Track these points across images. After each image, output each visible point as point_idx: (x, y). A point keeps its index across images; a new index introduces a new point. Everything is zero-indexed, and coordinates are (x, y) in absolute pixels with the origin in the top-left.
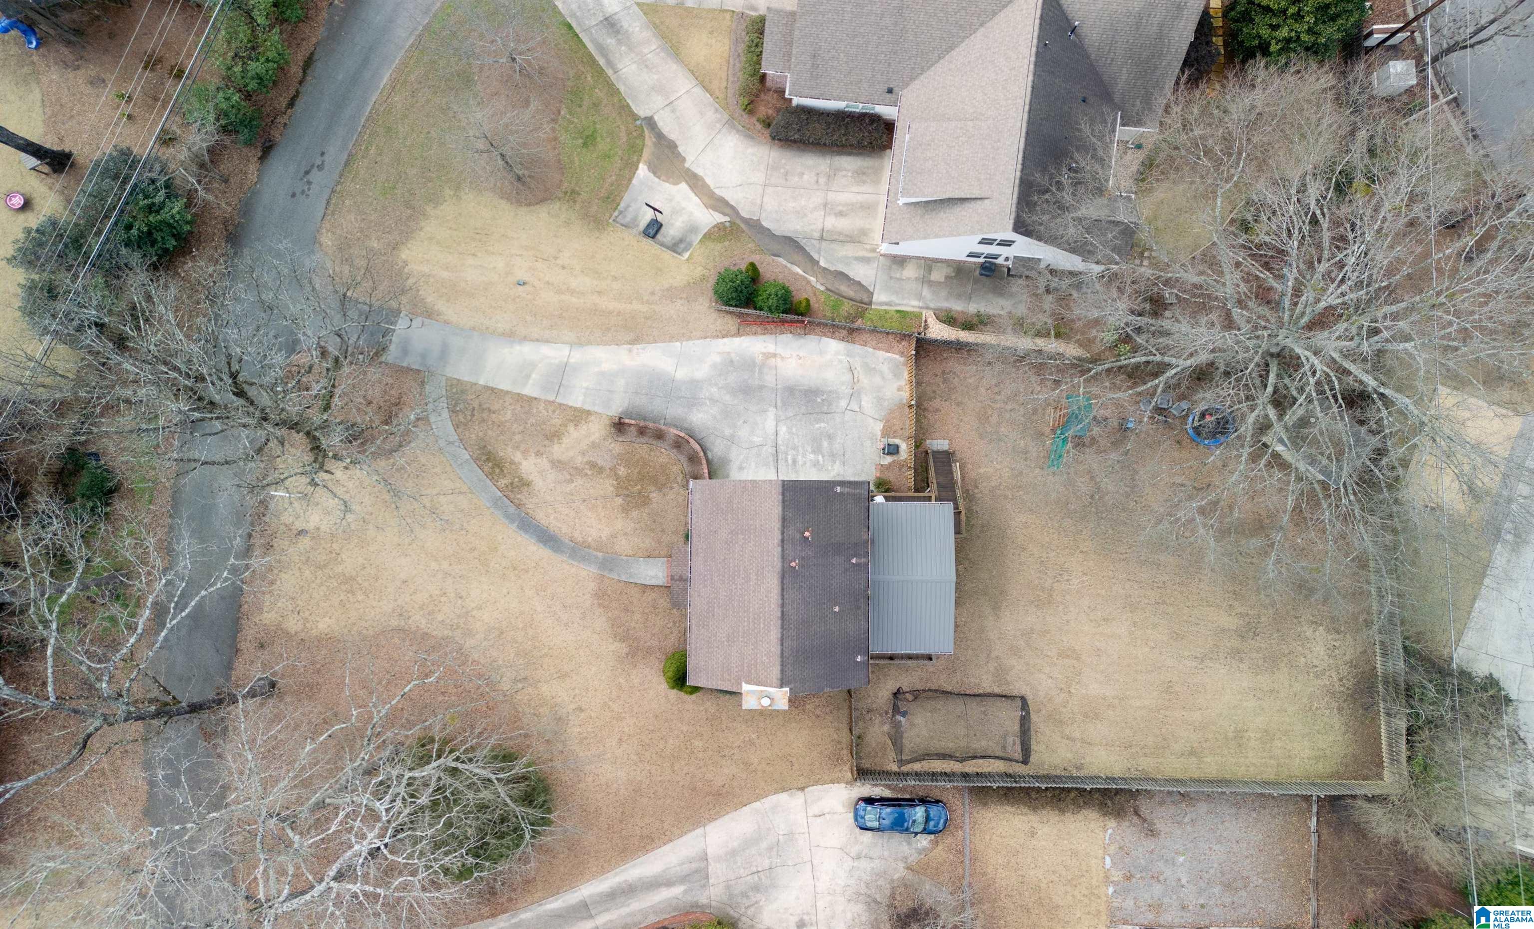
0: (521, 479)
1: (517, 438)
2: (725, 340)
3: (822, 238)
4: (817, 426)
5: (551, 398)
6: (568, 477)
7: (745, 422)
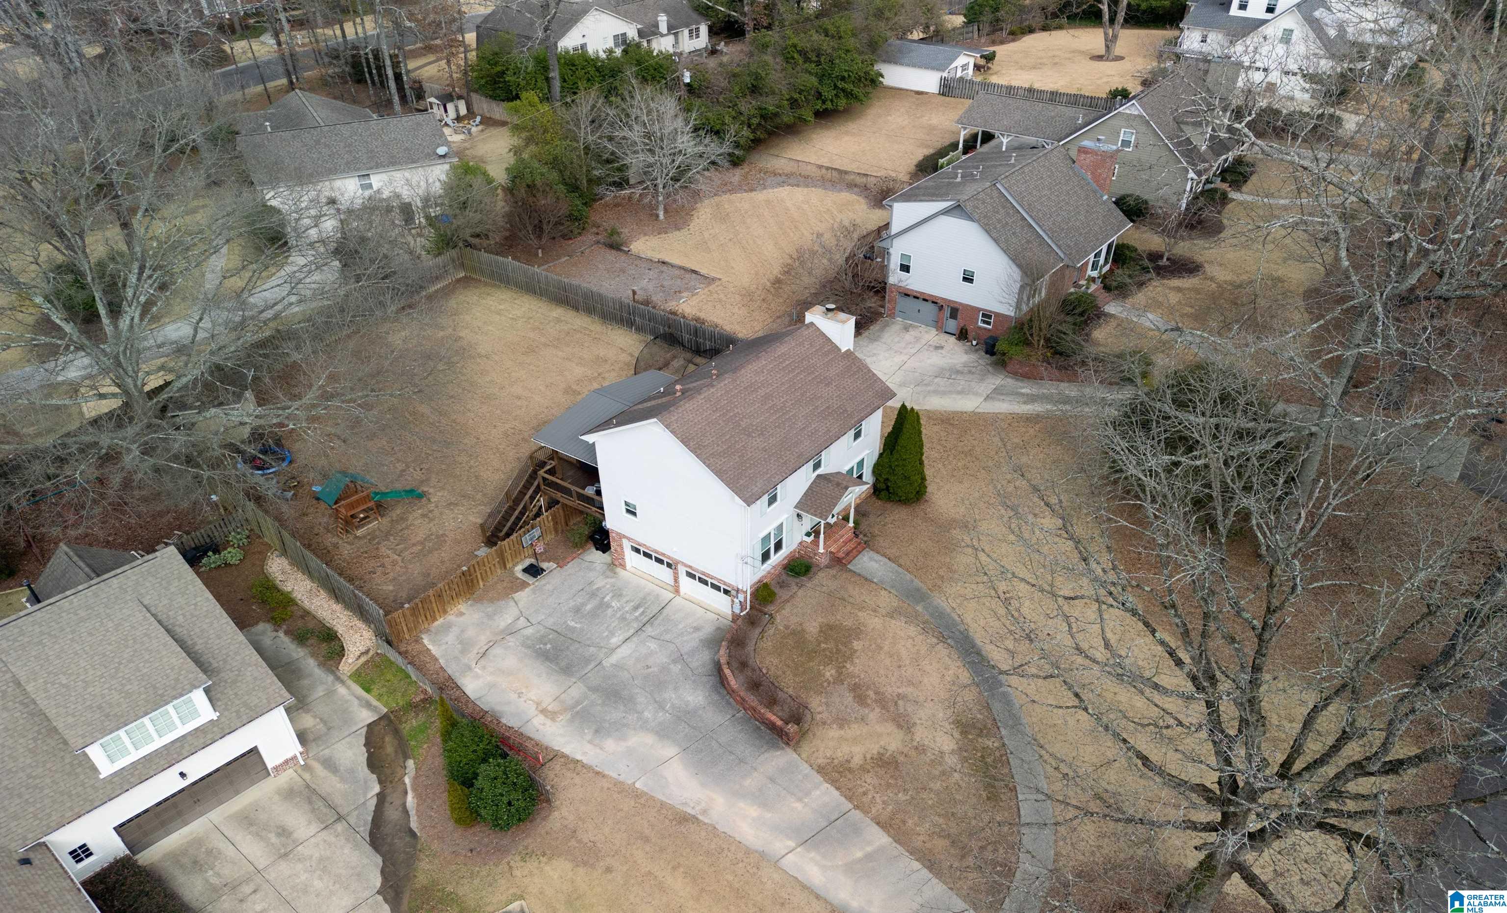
0: (964, 733)
1: (937, 785)
2: (579, 757)
3: (340, 818)
4: (578, 626)
5: (857, 815)
6: (900, 703)
7: (648, 667)
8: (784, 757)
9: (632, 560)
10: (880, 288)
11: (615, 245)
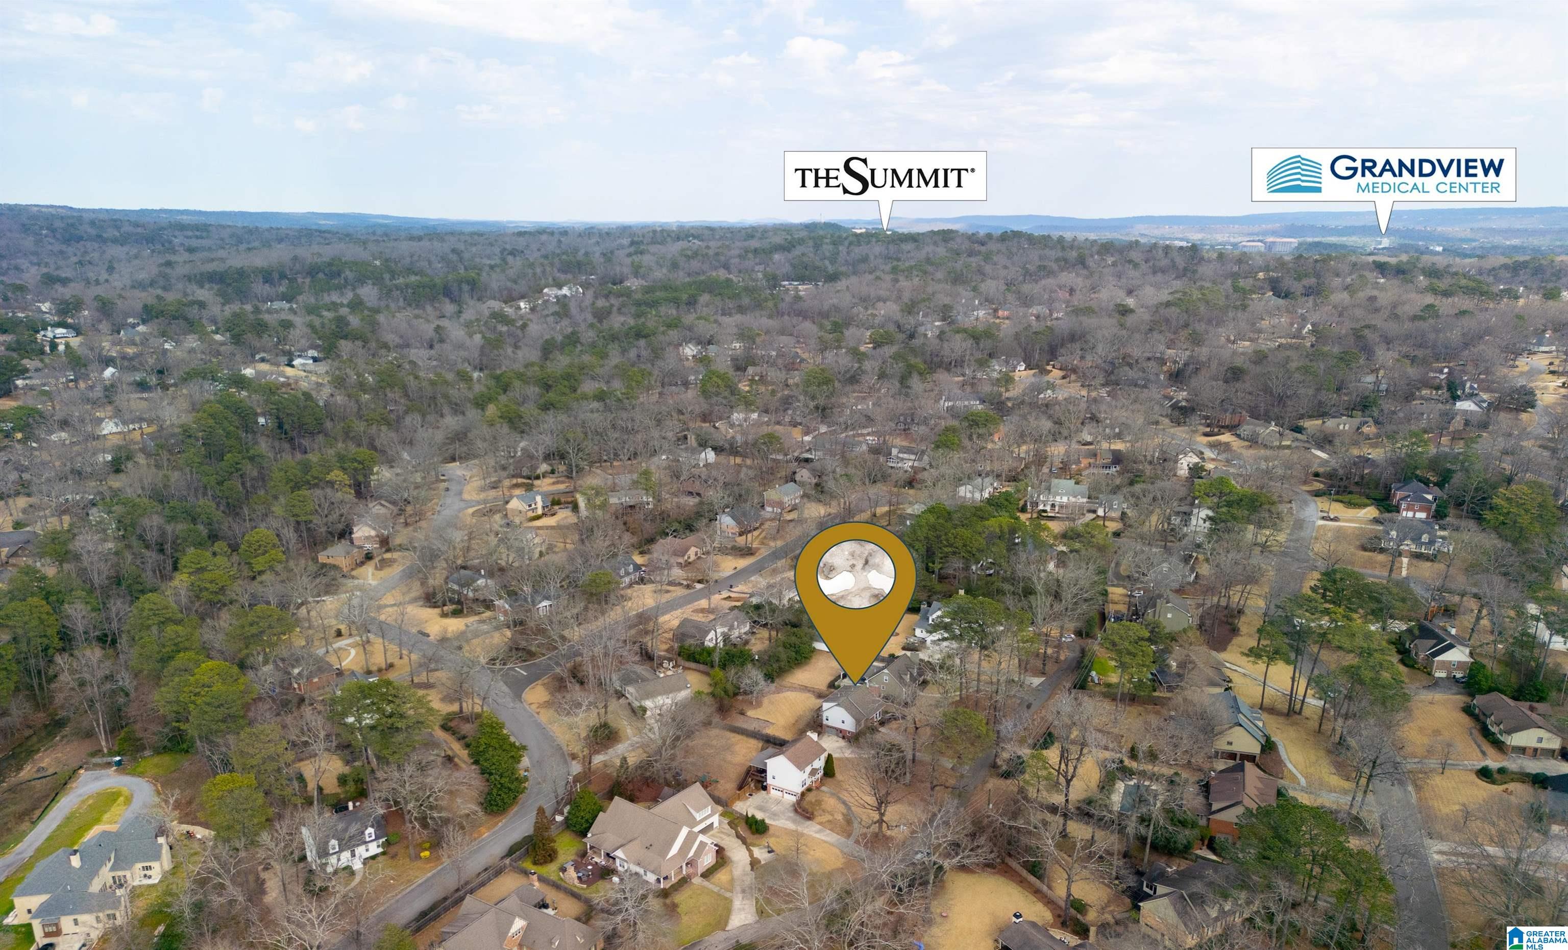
0: (844, 815)
1: (839, 823)
2: (773, 822)
4: (764, 801)
5: (826, 829)
6: (832, 811)
7: (783, 809)
8: (809, 823)
9: (773, 792)
10: (821, 725)
11: (742, 713)
